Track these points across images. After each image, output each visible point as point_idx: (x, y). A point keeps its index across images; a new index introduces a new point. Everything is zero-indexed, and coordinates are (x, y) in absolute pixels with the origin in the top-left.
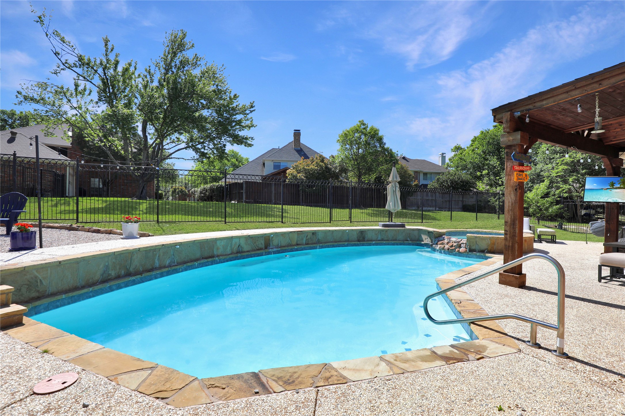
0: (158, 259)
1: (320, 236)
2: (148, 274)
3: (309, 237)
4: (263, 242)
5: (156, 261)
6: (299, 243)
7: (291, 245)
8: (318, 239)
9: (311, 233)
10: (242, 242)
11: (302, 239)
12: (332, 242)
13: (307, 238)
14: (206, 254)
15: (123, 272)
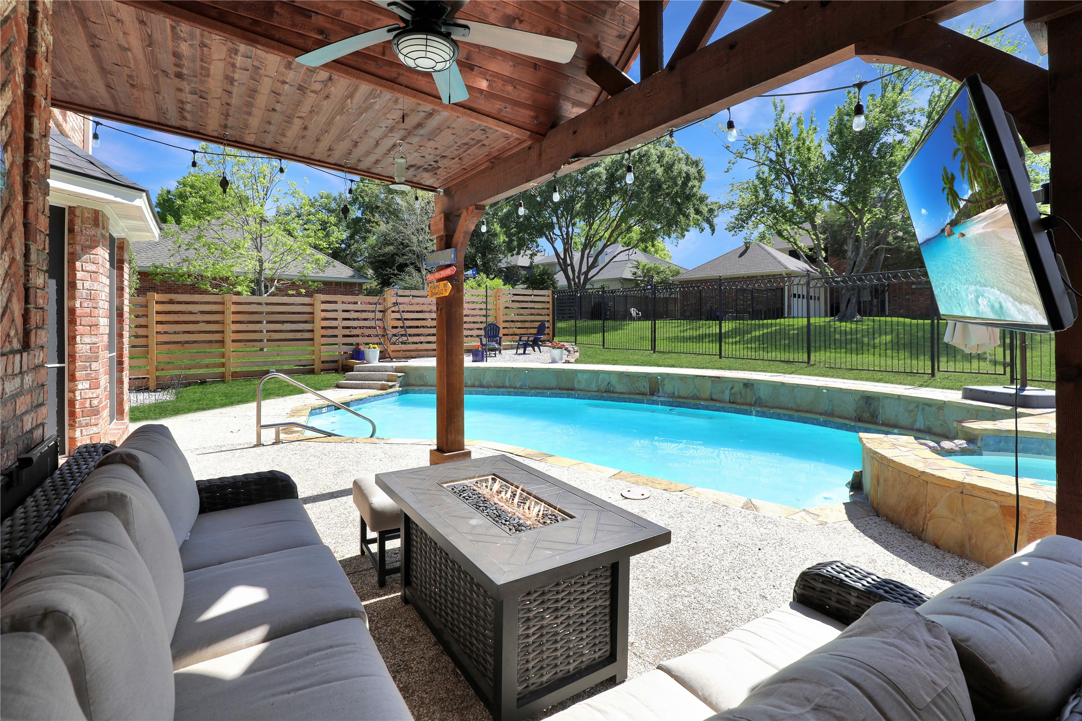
0: (509, 380)
1: (763, 393)
2: (497, 390)
3: (736, 389)
4: (647, 385)
5: (507, 381)
6: (714, 397)
7: (698, 398)
8: (759, 397)
9: (742, 385)
10: (614, 380)
11: (723, 392)
12: (791, 409)
13: (733, 391)
14: (563, 385)
15: (477, 384)
